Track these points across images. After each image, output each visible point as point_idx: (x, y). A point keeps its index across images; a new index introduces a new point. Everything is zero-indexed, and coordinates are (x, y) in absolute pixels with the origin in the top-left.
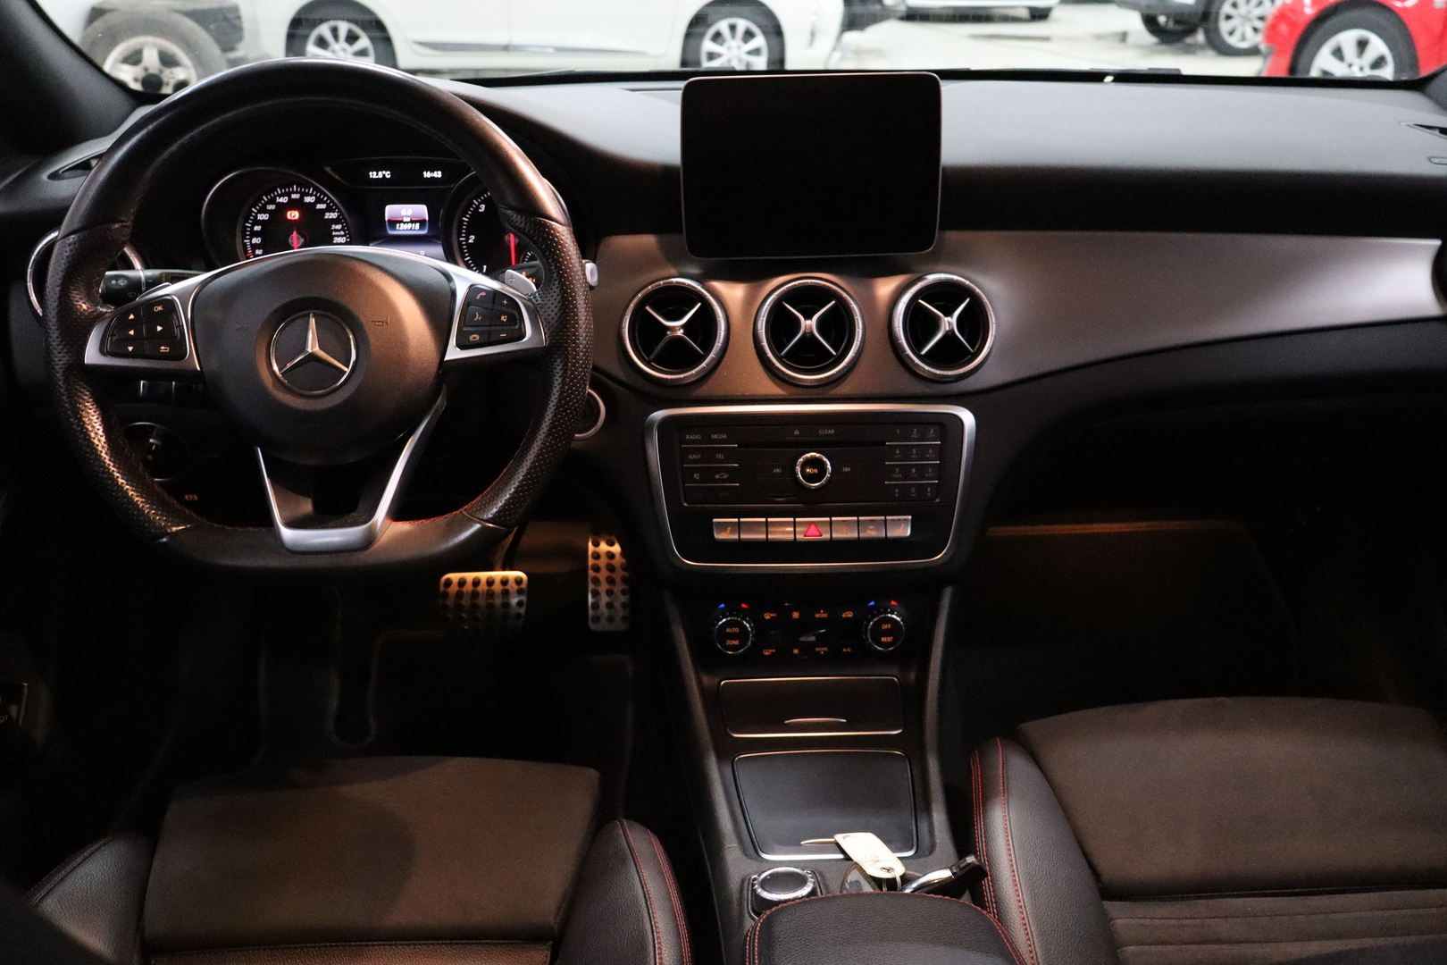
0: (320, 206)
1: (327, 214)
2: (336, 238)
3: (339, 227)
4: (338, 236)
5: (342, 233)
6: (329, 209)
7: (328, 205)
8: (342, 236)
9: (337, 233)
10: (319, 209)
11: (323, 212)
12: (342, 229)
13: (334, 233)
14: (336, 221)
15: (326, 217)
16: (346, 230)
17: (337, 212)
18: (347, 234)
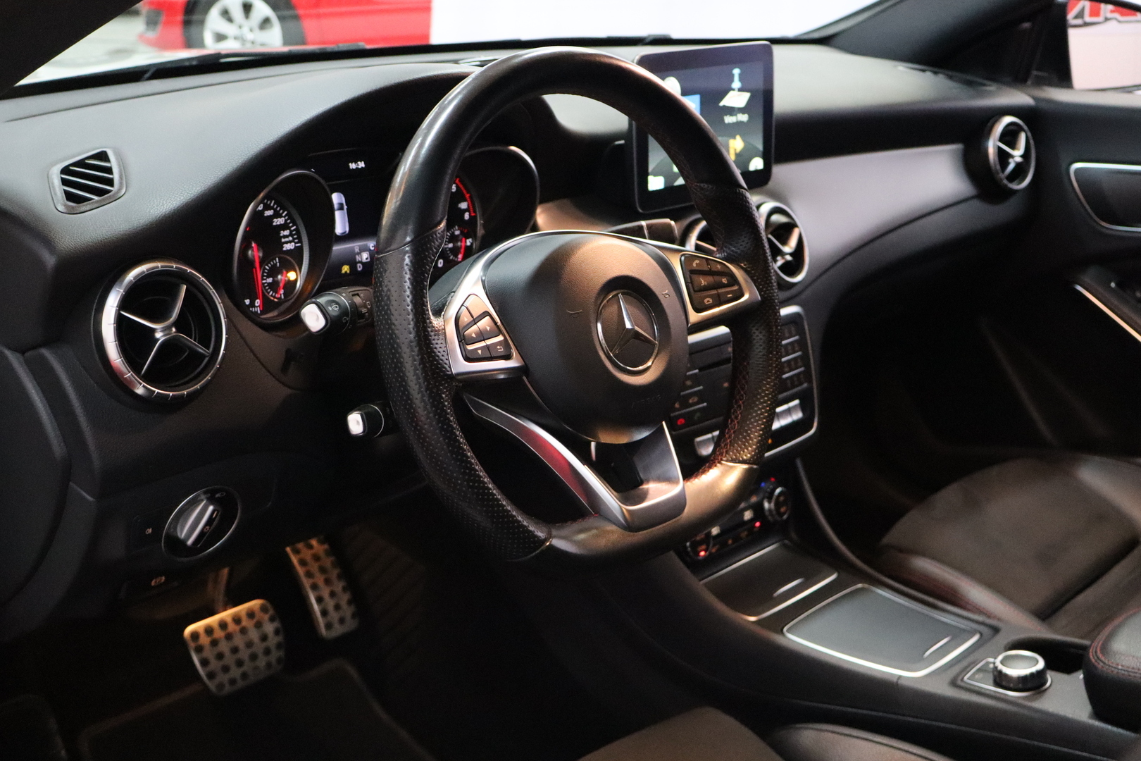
0: (269, 213)
1: (275, 220)
2: (285, 245)
3: (287, 232)
4: (287, 243)
5: (291, 238)
6: (277, 215)
7: (275, 210)
8: (290, 242)
9: (287, 240)
10: (268, 216)
11: (271, 218)
12: (291, 235)
13: (283, 240)
14: (284, 227)
15: (274, 224)
16: (295, 234)
17: (284, 217)
18: (296, 239)
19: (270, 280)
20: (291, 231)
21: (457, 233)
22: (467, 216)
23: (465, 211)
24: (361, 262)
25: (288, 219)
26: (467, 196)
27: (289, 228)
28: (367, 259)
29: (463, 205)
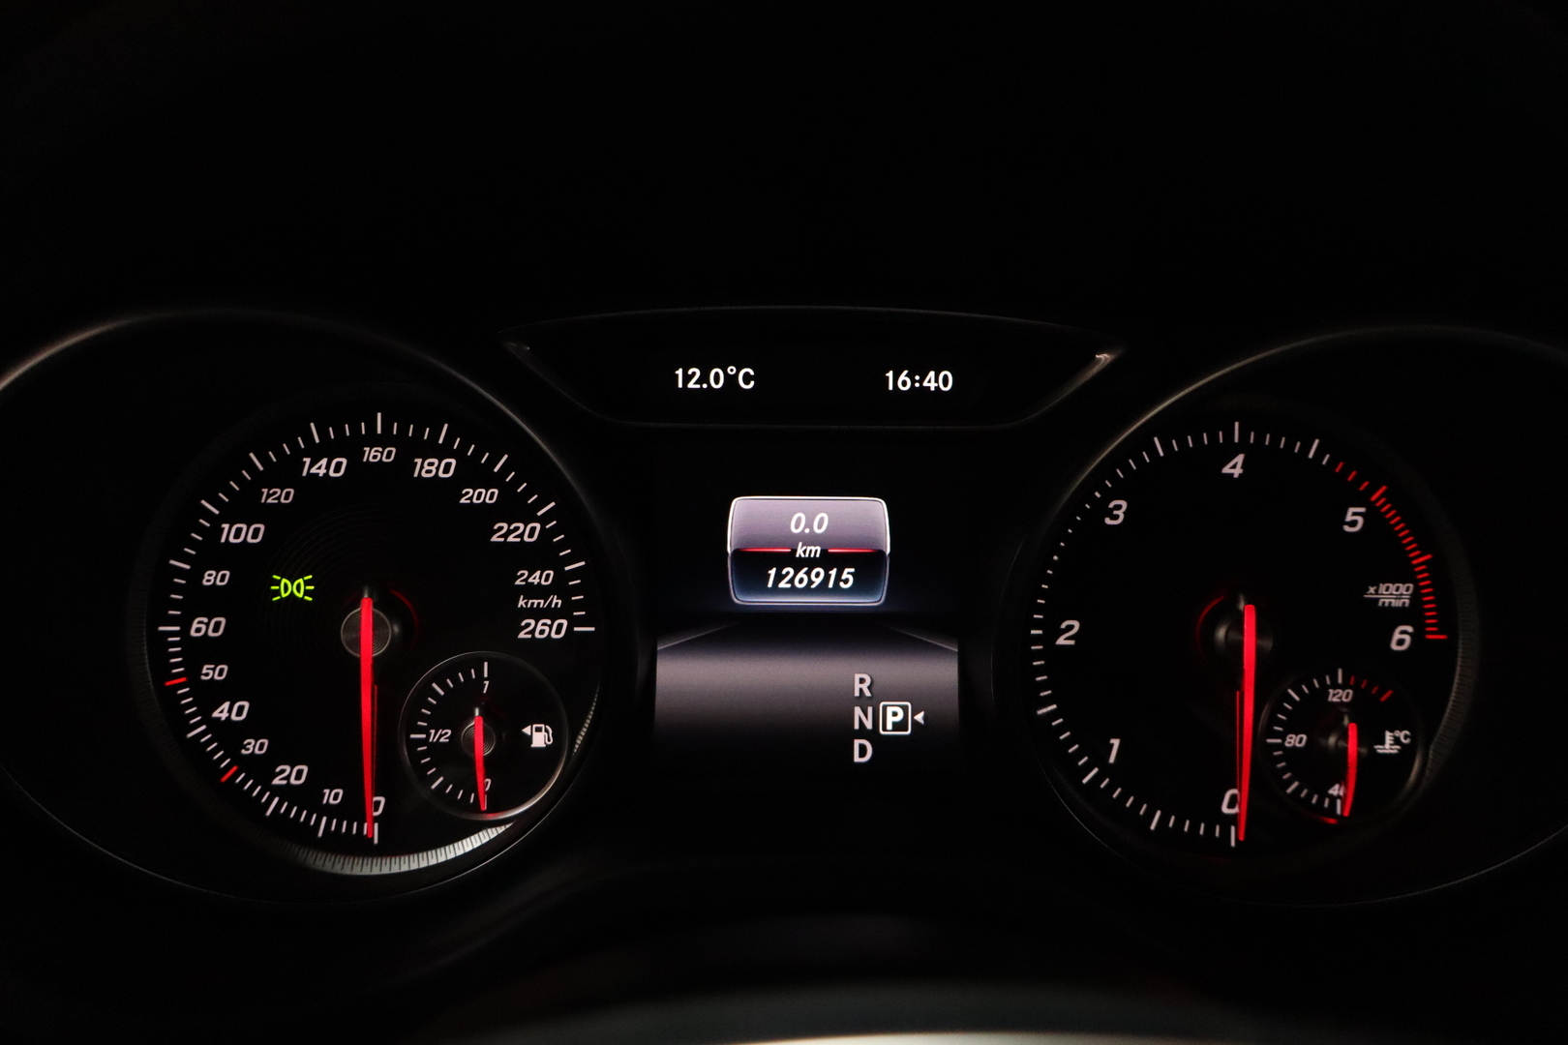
0: (474, 496)
1: (502, 526)
2: (528, 622)
4: (537, 614)
5: (556, 601)
6: (512, 508)
7: (507, 491)
8: (552, 614)
9: (538, 603)
10: (471, 508)
11: (486, 516)
12: (559, 587)
13: (522, 602)
14: (537, 555)
15: (496, 539)
16: (576, 590)
17: (543, 520)
18: (578, 606)
19: (444, 736)
20: (561, 578)
21: (1338, 696)
22: (1401, 638)
23: (1397, 616)
24: (872, 735)
25: (555, 531)
26: (1419, 560)
27: (557, 565)
28: (897, 726)
29: (1393, 595)
